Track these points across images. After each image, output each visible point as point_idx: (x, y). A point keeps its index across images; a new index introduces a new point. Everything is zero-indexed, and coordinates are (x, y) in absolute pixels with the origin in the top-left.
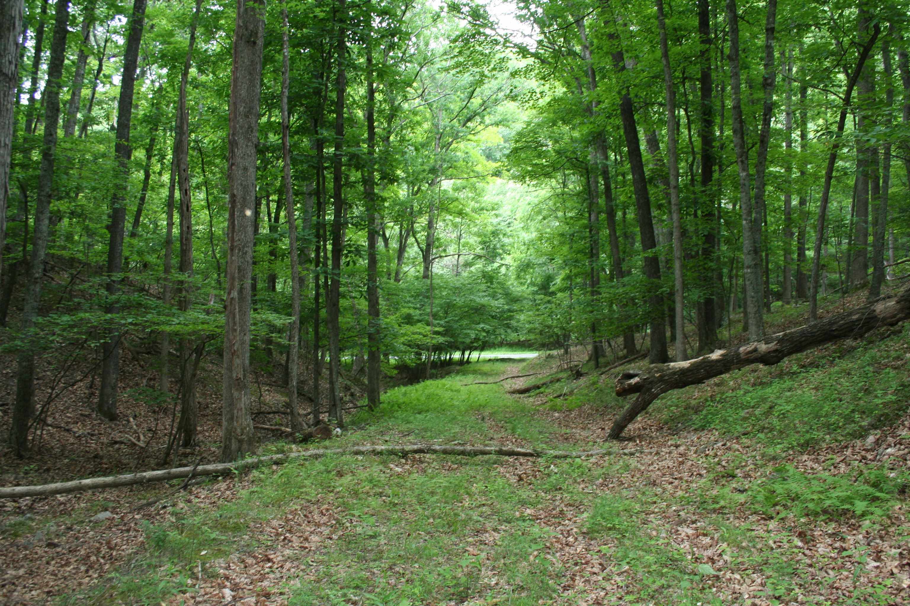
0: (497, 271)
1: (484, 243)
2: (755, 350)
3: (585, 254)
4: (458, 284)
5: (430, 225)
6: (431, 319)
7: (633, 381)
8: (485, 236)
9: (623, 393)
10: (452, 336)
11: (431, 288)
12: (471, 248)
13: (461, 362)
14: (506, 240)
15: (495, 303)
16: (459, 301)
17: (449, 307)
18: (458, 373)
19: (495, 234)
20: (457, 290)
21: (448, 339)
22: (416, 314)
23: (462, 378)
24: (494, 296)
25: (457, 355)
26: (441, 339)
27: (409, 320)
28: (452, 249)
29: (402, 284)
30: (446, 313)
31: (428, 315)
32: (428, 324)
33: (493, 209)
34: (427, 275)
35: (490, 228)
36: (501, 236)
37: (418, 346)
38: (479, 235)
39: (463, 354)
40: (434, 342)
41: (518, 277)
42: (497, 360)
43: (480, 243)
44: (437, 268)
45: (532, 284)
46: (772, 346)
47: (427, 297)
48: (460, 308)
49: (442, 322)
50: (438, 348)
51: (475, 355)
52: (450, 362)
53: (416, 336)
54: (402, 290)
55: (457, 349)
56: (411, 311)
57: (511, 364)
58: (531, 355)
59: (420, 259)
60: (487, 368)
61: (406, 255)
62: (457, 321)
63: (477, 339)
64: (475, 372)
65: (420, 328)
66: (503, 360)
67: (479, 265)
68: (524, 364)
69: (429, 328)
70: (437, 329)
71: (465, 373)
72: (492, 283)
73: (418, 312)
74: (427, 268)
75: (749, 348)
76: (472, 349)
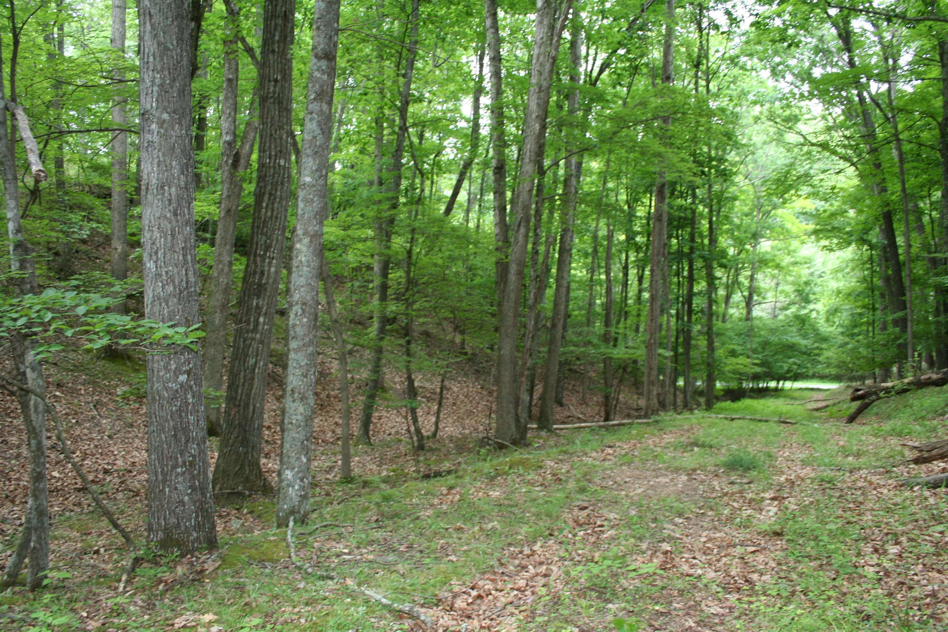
0: (807, 316)
1: (798, 291)
2: (930, 378)
3: (868, 309)
4: (773, 326)
5: (752, 278)
6: (750, 353)
7: (860, 393)
8: (799, 286)
9: (854, 399)
10: (768, 367)
11: (751, 329)
12: (787, 295)
13: (776, 390)
14: (816, 289)
15: (803, 342)
16: (774, 339)
17: (765, 344)
18: (772, 396)
19: (807, 283)
20: (773, 331)
21: (765, 369)
22: (739, 349)
23: (775, 400)
24: (805, 336)
25: (772, 384)
26: (758, 369)
27: (733, 353)
28: (770, 296)
29: (728, 325)
30: (764, 348)
31: (748, 350)
32: (748, 357)
33: (806, 263)
34: (748, 317)
35: (804, 279)
36: (812, 285)
37: (740, 374)
38: (793, 283)
39: (778, 383)
40: (753, 371)
41: (828, 320)
42: (807, 389)
43: (795, 291)
44: (757, 312)
45: (840, 325)
46: (940, 376)
47: (749, 336)
48: (775, 345)
49: (760, 356)
50: (756, 377)
51: (788, 385)
52: (767, 389)
53: (739, 366)
54: (727, 329)
55: (773, 379)
56: (735, 347)
57: (817, 392)
58: (833, 386)
59: (744, 304)
60: (797, 394)
61: (732, 300)
62: (772, 356)
63: (789, 371)
64: (785, 396)
65: (742, 360)
66: (812, 389)
67: (793, 309)
68: (828, 393)
69: (748, 360)
70: (755, 361)
71: (777, 397)
72: (804, 325)
73: (740, 348)
74: (749, 312)
75: (926, 377)
76: (785, 379)
